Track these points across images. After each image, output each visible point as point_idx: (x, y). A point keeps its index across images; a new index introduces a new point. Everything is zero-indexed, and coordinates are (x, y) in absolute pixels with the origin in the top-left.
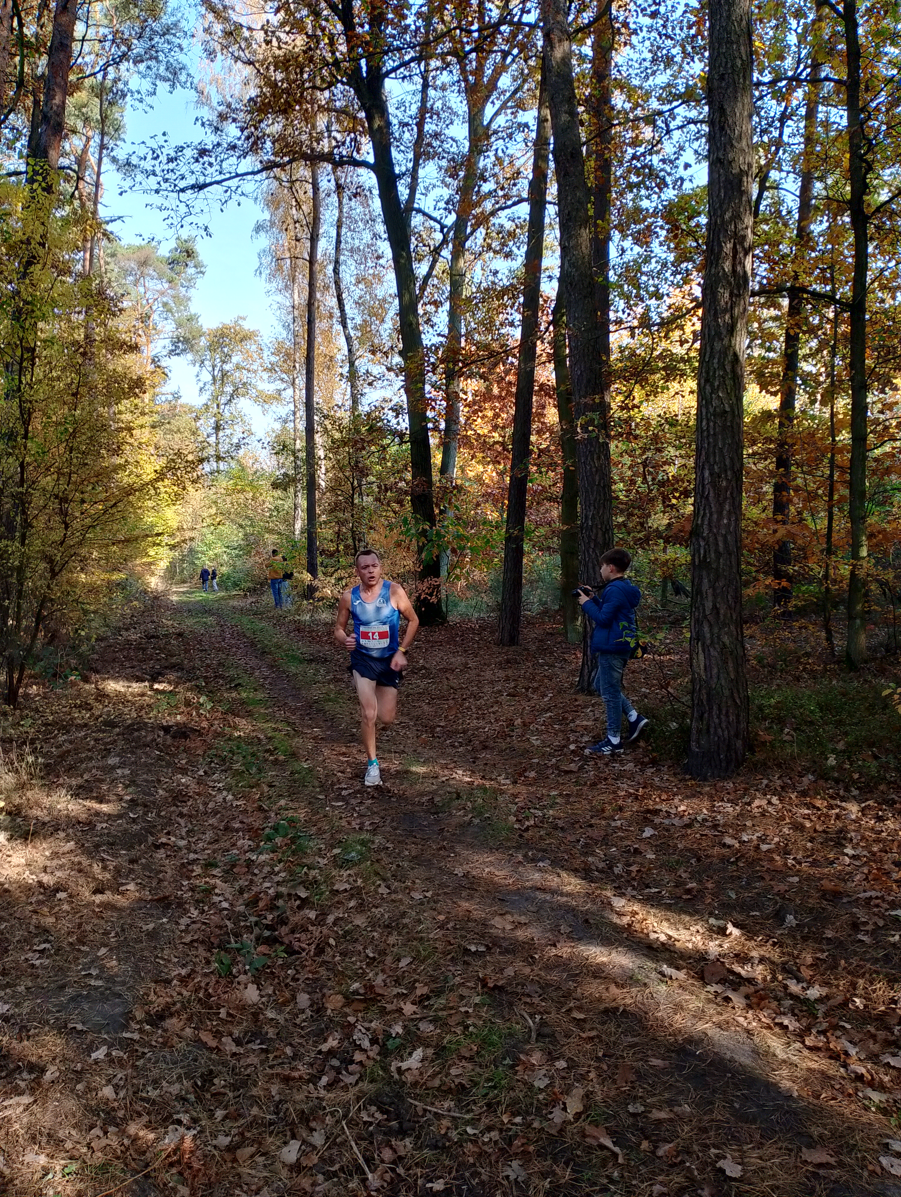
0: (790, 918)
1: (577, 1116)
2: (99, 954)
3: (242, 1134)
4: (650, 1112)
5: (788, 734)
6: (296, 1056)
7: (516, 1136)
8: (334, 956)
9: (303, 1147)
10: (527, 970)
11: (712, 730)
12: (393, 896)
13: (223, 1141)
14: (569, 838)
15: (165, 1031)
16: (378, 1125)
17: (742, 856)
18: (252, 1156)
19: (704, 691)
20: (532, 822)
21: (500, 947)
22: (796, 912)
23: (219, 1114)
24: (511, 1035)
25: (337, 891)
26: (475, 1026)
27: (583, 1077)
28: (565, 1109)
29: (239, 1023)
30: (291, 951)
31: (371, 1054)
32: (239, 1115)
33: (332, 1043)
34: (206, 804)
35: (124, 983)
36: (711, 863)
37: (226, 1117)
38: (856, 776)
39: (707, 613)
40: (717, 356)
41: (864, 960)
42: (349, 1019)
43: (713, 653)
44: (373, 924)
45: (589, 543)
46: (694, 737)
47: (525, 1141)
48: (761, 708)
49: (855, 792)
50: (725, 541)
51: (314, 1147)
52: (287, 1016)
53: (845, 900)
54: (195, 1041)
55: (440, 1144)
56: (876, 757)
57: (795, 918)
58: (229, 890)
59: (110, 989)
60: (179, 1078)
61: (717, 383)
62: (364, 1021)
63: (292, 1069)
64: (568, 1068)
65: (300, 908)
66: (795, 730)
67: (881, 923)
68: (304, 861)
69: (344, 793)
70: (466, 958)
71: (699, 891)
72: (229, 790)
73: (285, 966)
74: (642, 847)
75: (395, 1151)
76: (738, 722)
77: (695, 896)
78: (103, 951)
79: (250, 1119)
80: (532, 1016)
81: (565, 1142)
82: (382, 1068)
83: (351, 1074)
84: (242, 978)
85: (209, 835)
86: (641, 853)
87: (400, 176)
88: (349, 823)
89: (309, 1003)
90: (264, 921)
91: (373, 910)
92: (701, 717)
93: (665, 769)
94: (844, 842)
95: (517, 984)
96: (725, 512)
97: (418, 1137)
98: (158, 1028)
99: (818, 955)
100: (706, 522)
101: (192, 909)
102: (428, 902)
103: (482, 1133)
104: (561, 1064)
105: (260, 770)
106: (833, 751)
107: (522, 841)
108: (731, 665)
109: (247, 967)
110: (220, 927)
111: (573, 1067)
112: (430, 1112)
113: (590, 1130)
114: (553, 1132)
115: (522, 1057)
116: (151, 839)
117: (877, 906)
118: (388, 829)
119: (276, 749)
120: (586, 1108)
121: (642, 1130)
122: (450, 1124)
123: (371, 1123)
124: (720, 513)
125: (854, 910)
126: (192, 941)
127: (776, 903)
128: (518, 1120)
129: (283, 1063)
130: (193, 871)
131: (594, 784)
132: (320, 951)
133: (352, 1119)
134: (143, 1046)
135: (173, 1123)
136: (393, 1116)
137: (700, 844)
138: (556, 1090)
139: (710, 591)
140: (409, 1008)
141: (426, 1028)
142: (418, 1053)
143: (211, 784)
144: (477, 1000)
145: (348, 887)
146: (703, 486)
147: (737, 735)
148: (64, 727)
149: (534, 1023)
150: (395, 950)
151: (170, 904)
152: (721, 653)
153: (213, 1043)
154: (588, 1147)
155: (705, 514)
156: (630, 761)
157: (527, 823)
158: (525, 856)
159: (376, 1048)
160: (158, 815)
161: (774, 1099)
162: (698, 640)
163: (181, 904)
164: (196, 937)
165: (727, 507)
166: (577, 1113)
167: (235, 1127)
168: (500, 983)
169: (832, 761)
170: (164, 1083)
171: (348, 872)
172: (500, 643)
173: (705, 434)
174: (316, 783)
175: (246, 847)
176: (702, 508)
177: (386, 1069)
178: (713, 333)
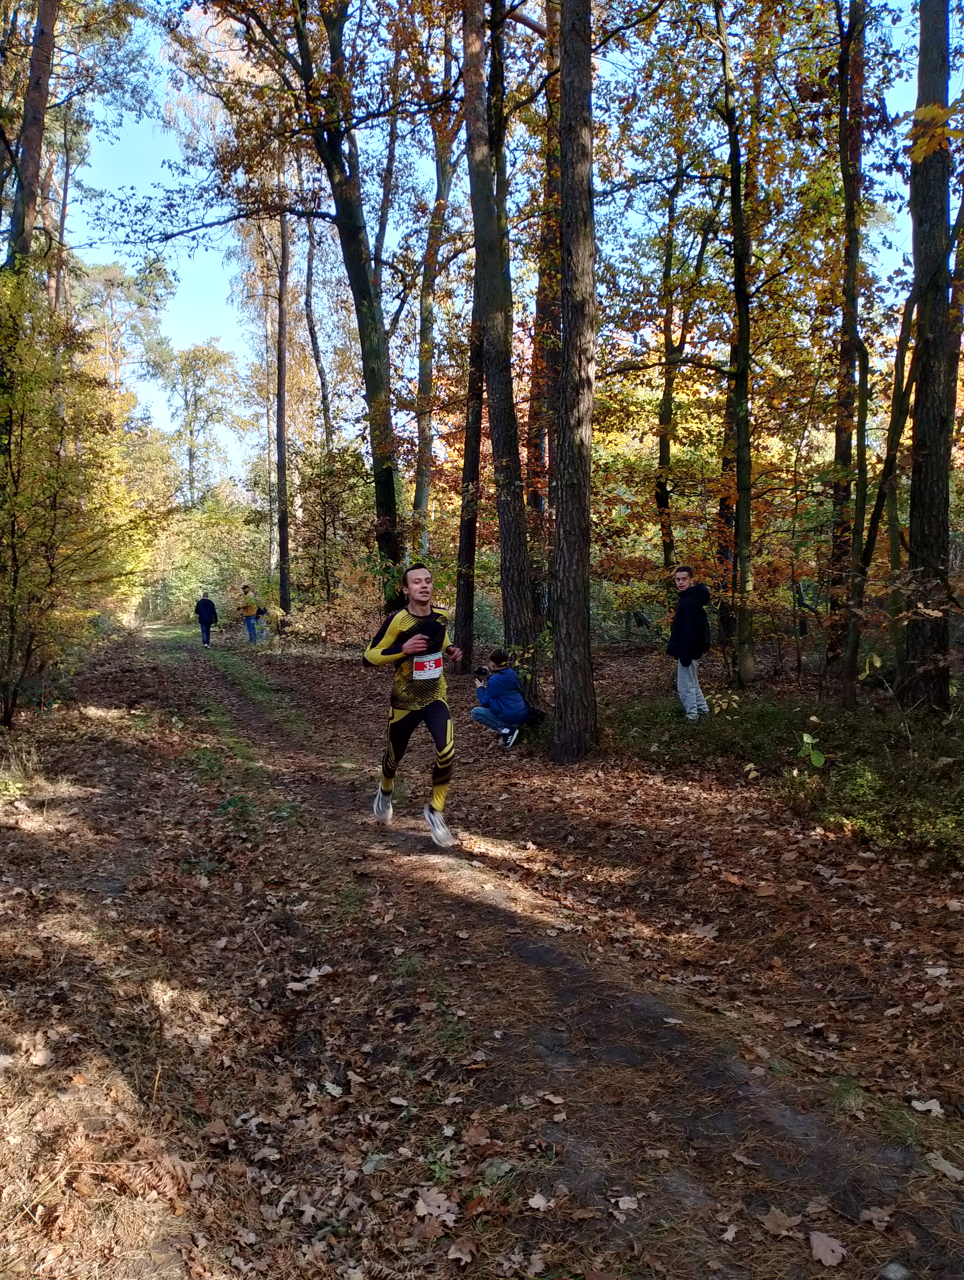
0: (571, 838)
1: (389, 921)
2: (103, 862)
8: (261, 866)
11: (567, 726)
12: (308, 835)
16: (274, 932)
17: (560, 807)
18: (199, 947)
19: (561, 697)
22: (577, 835)
23: (181, 931)
24: (364, 893)
25: (269, 834)
26: (343, 891)
28: (383, 919)
29: (195, 896)
31: (277, 906)
32: (193, 932)
33: (253, 903)
34: (176, 791)
35: (121, 876)
36: (537, 812)
37: (184, 933)
39: (563, 637)
40: (568, 441)
41: (604, 857)
42: (266, 892)
43: (567, 667)
49: (663, 769)
51: (236, 942)
52: (227, 893)
53: (611, 827)
54: (167, 901)
55: (308, 936)
57: (575, 838)
59: (111, 877)
60: (157, 913)
61: (567, 462)
62: (275, 893)
63: (227, 914)
68: (248, 819)
70: (348, 863)
71: (521, 828)
72: (195, 781)
73: (228, 871)
74: (496, 805)
76: (587, 720)
77: (517, 830)
81: (378, 931)
82: (282, 910)
84: (198, 876)
85: (179, 808)
86: (493, 808)
88: (285, 798)
89: (241, 887)
90: (216, 850)
91: (292, 842)
92: (560, 717)
93: (538, 758)
95: (377, 873)
96: (574, 560)
97: (296, 935)
98: (143, 894)
100: (561, 568)
101: (165, 845)
102: (332, 837)
104: (390, 904)
106: (659, 742)
110: (185, 853)
111: (396, 905)
112: (306, 925)
113: (394, 926)
114: (373, 928)
116: (134, 808)
117: (629, 829)
118: (314, 800)
120: (396, 919)
121: (423, 925)
122: (315, 930)
123: (271, 931)
124: (571, 561)
125: (614, 832)
126: (165, 859)
127: (568, 831)
128: (356, 925)
130: (166, 826)
132: (252, 863)
133: (260, 930)
136: (283, 928)
137: (536, 801)
138: (382, 913)
139: (564, 621)
140: (304, 886)
141: (313, 893)
142: (305, 904)
143: (181, 778)
145: (277, 831)
146: (559, 541)
147: (585, 730)
148: (54, 744)
149: (380, 888)
150: (302, 861)
151: (149, 841)
152: (572, 668)
153: (178, 903)
155: (560, 562)
157: (418, 794)
159: (280, 903)
160: (139, 796)
162: (557, 658)
163: (157, 842)
165: (576, 556)
168: (365, 873)
169: (655, 748)
172: (454, 671)
173: (560, 500)
174: (265, 775)
175: (206, 814)
176: (558, 558)
177: (284, 911)
178: (565, 423)
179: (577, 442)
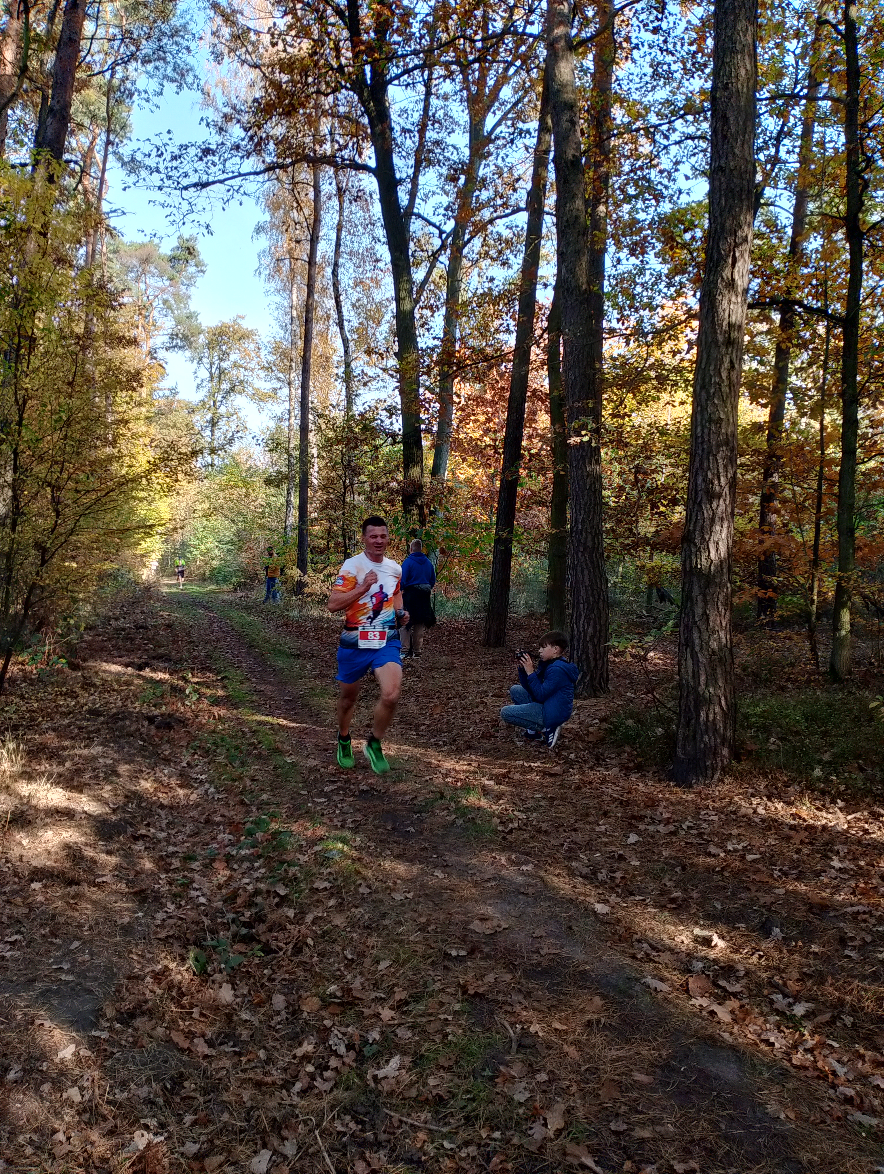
0: (776, 930)
1: (559, 1132)
2: (72, 947)
3: (211, 1141)
4: (633, 1130)
5: (774, 743)
6: (269, 1061)
7: (495, 1152)
8: (312, 957)
9: (274, 1158)
10: (508, 977)
11: (698, 737)
12: (374, 896)
13: (192, 1148)
14: (553, 842)
15: (136, 1030)
16: (352, 1135)
17: (728, 866)
18: (221, 1166)
19: (691, 698)
20: (516, 825)
21: (481, 952)
22: (782, 925)
23: (188, 1119)
24: (489, 1044)
25: (317, 889)
26: (454, 1034)
27: (565, 1092)
28: (545, 1125)
29: (212, 1024)
30: (267, 950)
31: (347, 1060)
32: (209, 1121)
33: (307, 1047)
34: (187, 797)
35: (95, 979)
36: (696, 872)
37: (195, 1123)
38: (842, 788)
39: (697, 619)
40: (713, 363)
41: (852, 977)
42: (325, 1022)
43: (702, 659)
44: (353, 924)
45: (578, 547)
46: (680, 744)
47: (503, 1158)
48: (746, 716)
49: (840, 803)
50: (717, 548)
51: (286, 1158)
52: (262, 1018)
53: (832, 914)
54: (166, 1042)
55: (415, 1158)
56: (861, 769)
57: (782, 931)
58: (207, 885)
59: (80, 984)
60: (148, 1080)
61: (712, 390)
62: (341, 1025)
63: (266, 1074)
64: (549, 1081)
65: (278, 905)
66: (781, 739)
67: (869, 939)
68: (285, 857)
69: (326, 789)
70: (447, 963)
71: (684, 900)
72: (211, 782)
73: (262, 965)
74: (627, 853)
75: (369, 1164)
76: (725, 729)
77: (680, 906)
78: (76, 944)
79: (220, 1125)
80: (513, 1025)
81: (545, 1160)
82: (358, 1075)
83: (325, 1080)
84: (217, 976)
85: (189, 828)
86: (625, 859)
87: (401, 181)
88: (331, 820)
89: (284, 1005)
90: (242, 919)
91: (353, 910)
92: (688, 724)
93: (650, 774)
94: (830, 854)
95: (498, 992)
96: (716, 519)
97: (393, 1150)
98: (129, 1026)
99: (805, 970)
100: (698, 529)
101: (169, 904)
102: (409, 904)
103: (460, 1148)
104: (543, 1077)
105: (243, 764)
106: (820, 762)
107: (505, 844)
108: (719, 671)
109: (223, 966)
110: (197, 923)
111: (554, 1080)
112: (406, 1123)
113: (571, 1148)
114: (533, 1148)
115: (502, 1068)
116: (130, 830)
117: (865, 921)
118: (370, 827)
119: (259, 743)
120: (568, 1124)
121: (625, 1149)
122: (425, 1137)
123: (345, 1134)
125: (842, 924)
126: (167, 937)
127: (762, 915)
128: (497, 1134)
129: (256, 1067)
130: (171, 864)
131: (579, 788)
132: (298, 950)
133: (325, 1129)
134: (112, 1045)
135: (139, 1128)
136: (368, 1127)
137: (685, 852)
138: (537, 1104)
139: (700, 599)
140: (387, 1014)
141: (404, 1034)
142: (395, 1062)
143: (194, 776)
144: (457, 1007)
145: (327, 885)
146: (696, 493)
147: (723, 743)
148: (48, 715)
149: (515, 1033)
150: (374, 952)
151: (146, 898)
152: (710, 660)
153: (184, 1044)
154: (569, 1166)
155: (697, 520)
156: (615, 766)
157: (511, 825)
158: (509, 859)
159: (352, 1054)
160: (139, 806)
161: (760, 1121)
162: (687, 646)
163: (157, 898)
164: (171, 933)
165: (719, 514)
166: (557, 1130)
167: (204, 1133)
168: (481, 990)
169: (818, 772)
170: (133, 1086)
171: (329, 870)
172: (486, 644)
173: (700, 440)
174: (299, 779)
175: (226, 842)
176: (694, 514)
177: (361, 1076)
178: (710, 340)
179: (727, 364)
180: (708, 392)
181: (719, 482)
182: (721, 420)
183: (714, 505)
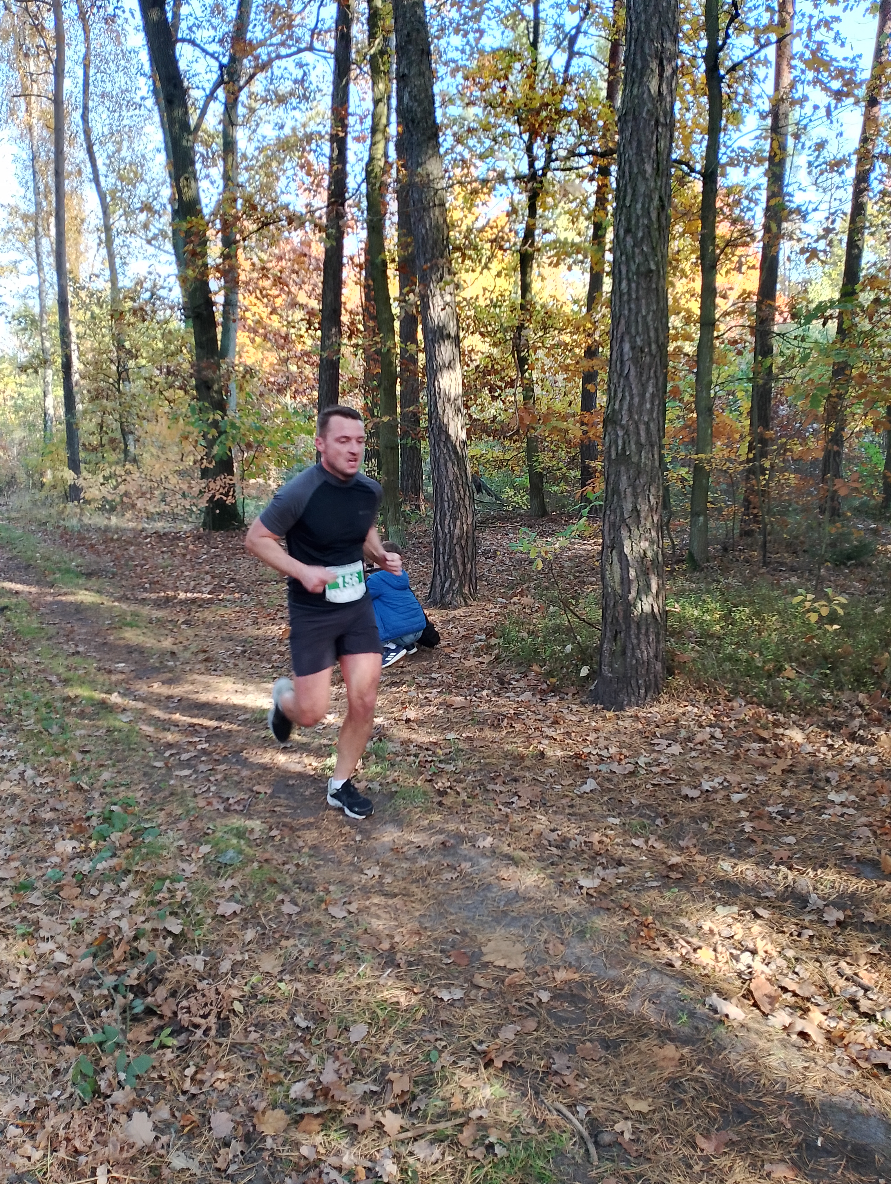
8: (247, 1032)
11: (629, 653)
19: (620, 608)
24: (560, 1154)
36: (681, 823)
39: (626, 516)
44: (290, 967)
46: (606, 660)
49: (795, 718)
50: (648, 429)
56: (799, 674)
57: (818, 896)
58: (61, 929)
61: (640, 234)
62: (328, 1152)
65: (175, 952)
70: (443, 1015)
71: (686, 866)
73: (178, 1061)
76: (658, 642)
80: (573, 1110)
84: (119, 1098)
88: (209, 802)
89: (230, 1126)
90: (128, 981)
92: (615, 637)
93: (570, 697)
95: (530, 1053)
96: (648, 395)
99: (870, 948)
100: (625, 407)
102: (359, 924)
105: (63, 729)
107: (444, 811)
108: (653, 576)
109: (121, 1074)
110: (63, 1002)
124: (642, 396)
126: (24, 1037)
132: (224, 1026)
139: (629, 491)
141: (427, 1154)
144: (489, 1094)
146: (622, 362)
147: (656, 657)
149: (581, 1122)
150: (336, 1011)
152: (642, 563)
155: (623, 396)
156: (525, 689)
157: (438, 784)
158: (457, 833)
162: (613, 548)
164: (28, 1028)
165: (651, 389)
171: (230, 882)
173: (625, 298)
175: (70, 852)
176: (620, 390)
178: (635, 170)
179: (656, 203)
180: (634, 237)
181: (650, 350)
182: (651, 271)
183: (644, 378)
